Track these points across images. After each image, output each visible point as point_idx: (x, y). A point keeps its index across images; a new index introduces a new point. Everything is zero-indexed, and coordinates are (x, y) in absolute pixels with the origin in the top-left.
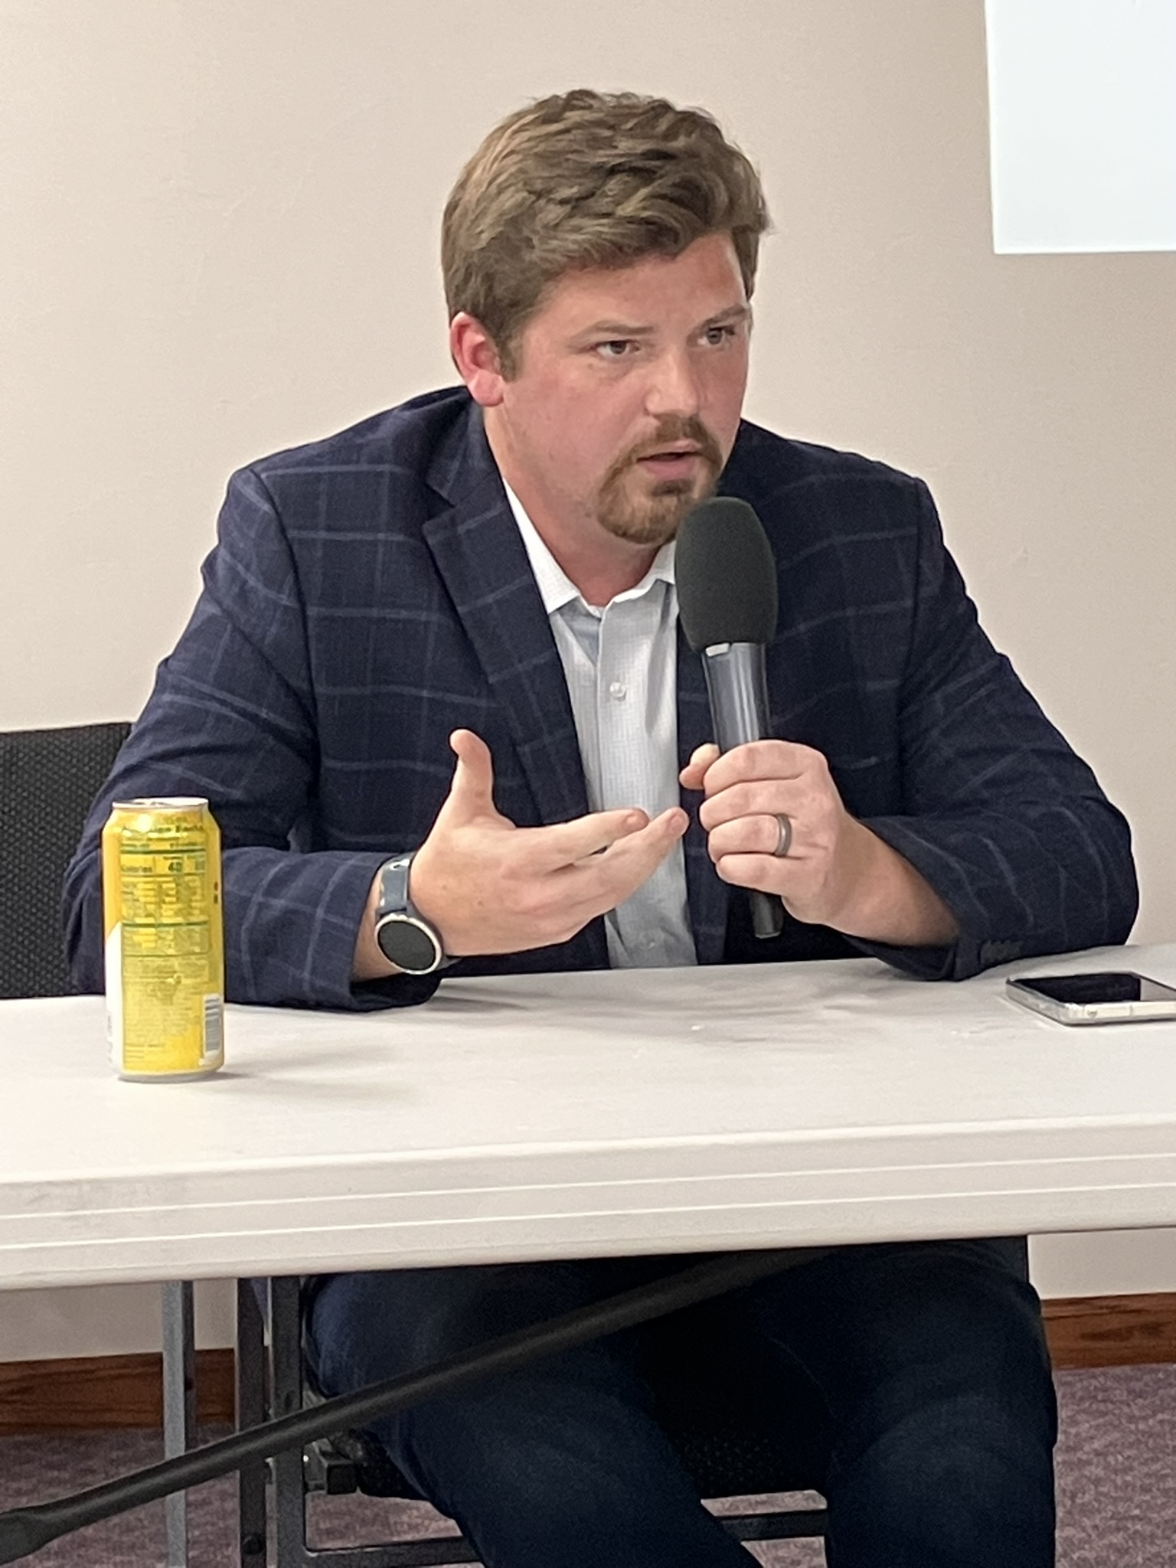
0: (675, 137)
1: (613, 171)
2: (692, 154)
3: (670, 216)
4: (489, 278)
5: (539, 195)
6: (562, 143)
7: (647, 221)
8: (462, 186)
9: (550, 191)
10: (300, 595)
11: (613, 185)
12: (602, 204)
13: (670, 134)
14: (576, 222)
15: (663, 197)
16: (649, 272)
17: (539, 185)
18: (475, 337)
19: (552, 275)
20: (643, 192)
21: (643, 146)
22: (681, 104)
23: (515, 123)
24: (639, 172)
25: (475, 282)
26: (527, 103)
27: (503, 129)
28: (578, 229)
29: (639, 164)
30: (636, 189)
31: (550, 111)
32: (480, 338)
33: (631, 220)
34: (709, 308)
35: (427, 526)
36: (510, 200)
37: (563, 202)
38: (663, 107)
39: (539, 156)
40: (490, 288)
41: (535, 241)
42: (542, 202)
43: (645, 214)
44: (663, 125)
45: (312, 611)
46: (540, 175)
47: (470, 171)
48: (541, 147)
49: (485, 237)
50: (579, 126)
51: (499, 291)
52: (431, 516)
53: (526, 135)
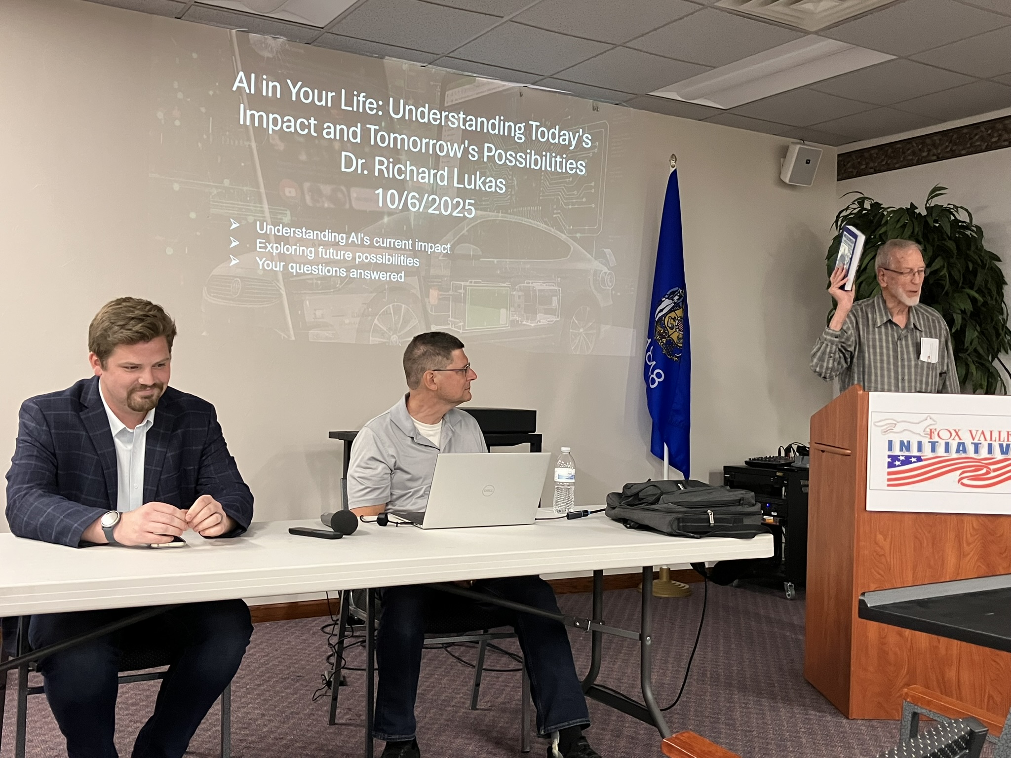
0: (151, 311)
1: (133, 318)
2: (155, 316)
3: (147, 332)
4: (98, 345)
5: (113, 323)
6: (120, 311)
7: (140, 333)
8: (95, 320)
9: (115, 322)
10: (48, 426)
11: (132, 322)
12: (129, 327)
13: (150, 310)
14: (122, 330)
15: (145, 326)
16: (141, 346)
17: (112, 321)
18: (95, 358)
19: (115, 344)
20: (140, 325)
21: (142, 313)
22: (154, 303)
23: (109, 305)
24: (140, 319)
25: (95, 345)
26: (114, 299)
27: (106, 305)
28: (122, 333)
29: (140, 317)
30: (139, 323)
31: (119, 302)
32: (96, 358)
33: (137, 332)
34: (157, 359)
35: (81, 413)
36: (106, 324)
37: (118, 326)
38: (150, 303)
39: (113, 314)
40: (99, 347)
41: (111, 335)
42: (113, 325)
43: (140, 331)
44: (148, 308)
45: (53, 431)
46: (113, 318)
47: (97, 315)
48: (115, 311)
49: (98, 334)
50: (125, 307)
51: (101, 348)
52: (82, 411)
53: (111, 308)
